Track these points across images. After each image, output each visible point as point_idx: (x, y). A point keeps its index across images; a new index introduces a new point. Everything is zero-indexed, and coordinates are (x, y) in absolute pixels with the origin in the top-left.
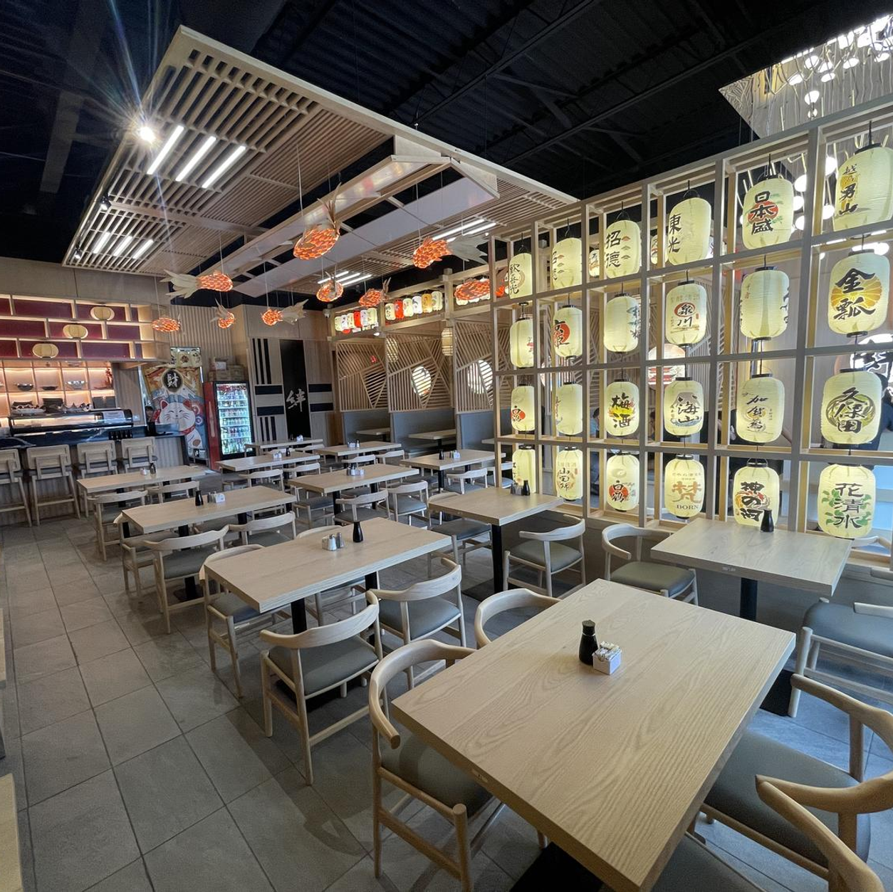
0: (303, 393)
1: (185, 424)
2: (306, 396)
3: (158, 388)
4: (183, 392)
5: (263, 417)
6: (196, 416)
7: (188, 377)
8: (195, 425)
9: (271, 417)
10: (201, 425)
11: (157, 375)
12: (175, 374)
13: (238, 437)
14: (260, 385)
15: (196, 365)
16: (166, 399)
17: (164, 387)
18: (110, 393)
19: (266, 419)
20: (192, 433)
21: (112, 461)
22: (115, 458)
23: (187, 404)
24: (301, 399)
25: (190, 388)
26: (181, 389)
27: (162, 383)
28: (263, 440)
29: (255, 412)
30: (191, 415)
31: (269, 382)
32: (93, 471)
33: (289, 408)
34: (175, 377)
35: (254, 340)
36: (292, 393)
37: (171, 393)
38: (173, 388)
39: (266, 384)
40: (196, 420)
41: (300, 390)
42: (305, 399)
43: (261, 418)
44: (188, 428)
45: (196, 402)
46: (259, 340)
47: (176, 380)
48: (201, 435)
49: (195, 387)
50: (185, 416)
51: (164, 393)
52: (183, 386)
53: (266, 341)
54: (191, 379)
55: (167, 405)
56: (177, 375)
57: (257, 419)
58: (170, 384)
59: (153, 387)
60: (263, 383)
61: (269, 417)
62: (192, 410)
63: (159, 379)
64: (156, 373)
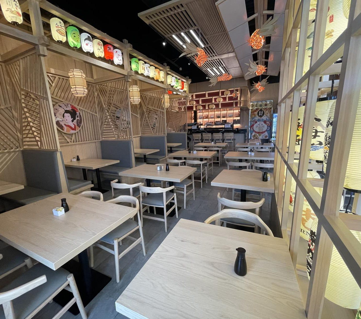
1: (262, 130)
3: (255, 116)
4: (264, 118)
6: (268, 127)
7: (267, 112)
8: (266, 130)
10: (269, 130)
11: (256, 112)
12: (262, 111)
15: (270, 107)
16: (257, 120)
17: (257, 116)
18: (239, 118)
20: (265, 133)
21: (221, 139)
22: (222, 138)
23: (265, 122)
25: (267, 116)
30: (266, 126)
32: (205, 142)
34: (262, 112)
37: (259, 118)
38: (261, 116)
40: (267, 128)
44: (264, 131)
45: (268, 121)
48: (268, 134)
49: (269, 116)
50: (263, 127)
51: (257, 118)
52: (265, 115)
54: (268, 112)
55: (257, 122)
56: (263, 111)
58: (260, 115)
59: (253, 116)
62: (266, 124)
63: (256, 113)
64: (255, 111)
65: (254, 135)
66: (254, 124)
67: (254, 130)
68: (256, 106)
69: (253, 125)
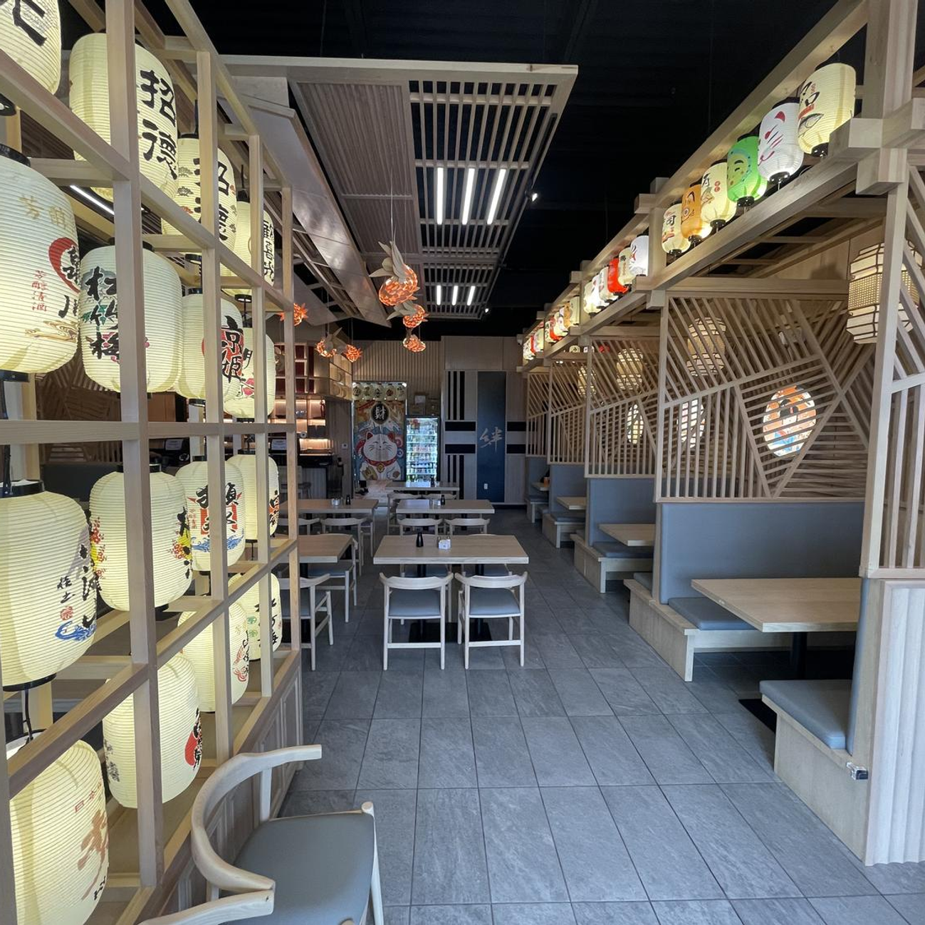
0: (500, 431)
1: (387, 455)
2: (503, 435)
3: (366, 420)
4: (389, 425)
5: (452, 455)
6: (398, 448)
7: (395, 411)
8: (396, 457)
9: (460, 456)
10: (402, 457)
11: (367, 407)
12: (383, 407)
13: (424, 473)
14: (452, 420)
15: (400, 399)
16: (372, 430)
17: (371, 419)
18: (322, 422)
19: (455, 457)
20: (393, 465)
23: (391, 436)
24: (497, 438)
25: (395, 421)
26: (387, 421)
27: (370, 415)
28: (449, 481)
29: (443, 449)
30: (395, 446)
31: (462, 417)
33: (482, 447)
34: (383, 410)
35: (449, 373)
36: (486, 431)
37: (377, 425)
38: (381, 421)
39: (458, 420)
40: (397, 452)
41: (497, 428)
42: (501, 438)
43: (449, 456)
44: (390, 459)
45: (399, 435)
46: (455, 373)
47: (384, 412)
48: (400, 468)
49: (401, 420)
50: (388, 448)
51: (372, 424)
52: (389, 419)
53: (462, 374)
54: (397, 412)
55: (372, 436)
56: (385, 408)
57: (445, 456)
58: (377, 417)
59: (362, 419)
60: (455, 418)
61: (458, 456)
62: (395, 442)
63: (368, 411)
64: (367, 405)
65: (365, 469)
66: (365, 441)
67: (365, 457)
68: (367, 394)
69: (362, 444)
